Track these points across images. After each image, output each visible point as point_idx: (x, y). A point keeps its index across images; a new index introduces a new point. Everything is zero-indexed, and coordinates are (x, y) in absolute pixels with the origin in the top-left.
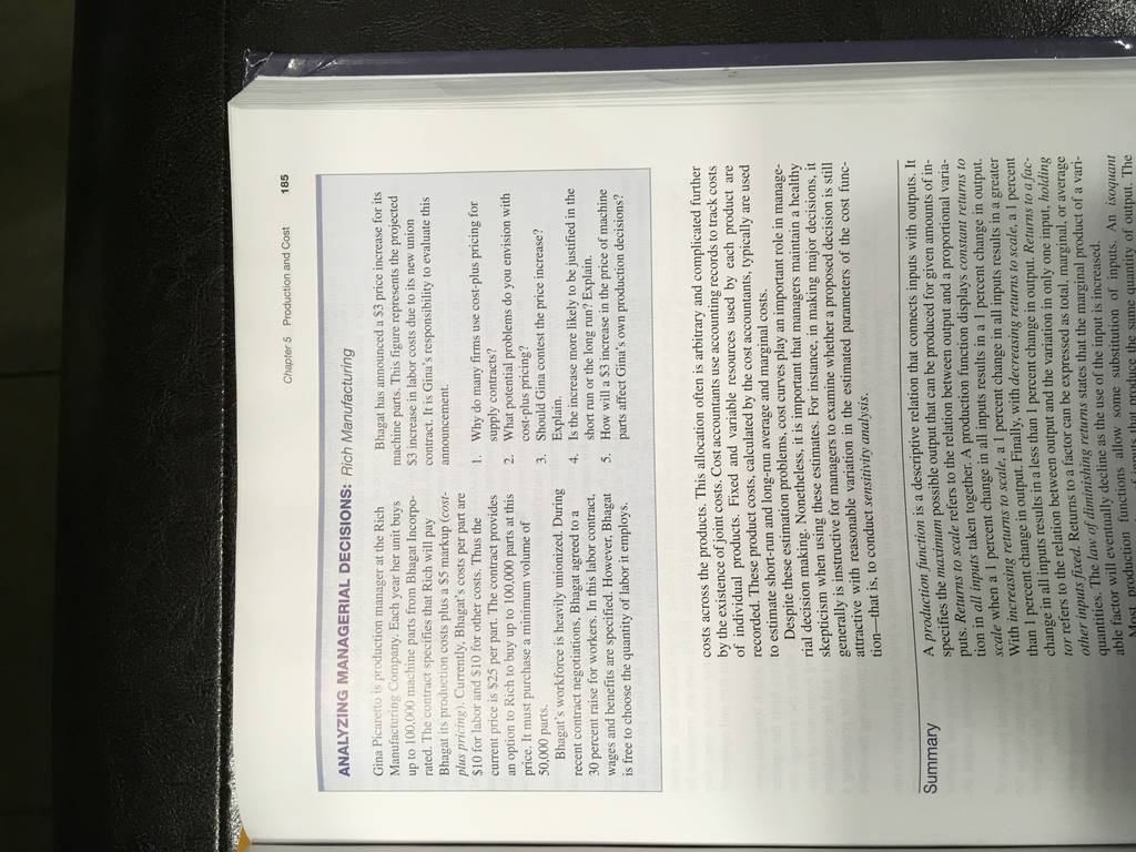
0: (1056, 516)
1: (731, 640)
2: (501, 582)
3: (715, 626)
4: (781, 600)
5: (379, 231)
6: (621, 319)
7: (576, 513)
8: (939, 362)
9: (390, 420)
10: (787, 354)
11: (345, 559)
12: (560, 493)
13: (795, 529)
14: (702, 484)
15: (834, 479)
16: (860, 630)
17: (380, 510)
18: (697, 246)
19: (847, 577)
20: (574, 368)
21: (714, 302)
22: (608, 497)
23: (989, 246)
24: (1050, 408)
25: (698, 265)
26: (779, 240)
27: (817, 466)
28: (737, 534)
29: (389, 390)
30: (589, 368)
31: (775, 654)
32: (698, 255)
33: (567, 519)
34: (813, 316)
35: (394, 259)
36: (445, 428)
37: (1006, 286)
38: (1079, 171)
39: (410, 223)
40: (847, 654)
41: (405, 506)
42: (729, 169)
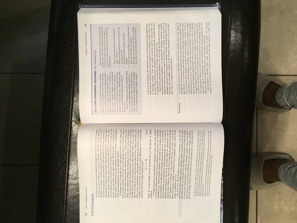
0: (198, 74)
1: (152, 92)
2: (118, 85)
3: (149, 90)
4: (159, 87)
5: (100, 33)
6: (136, 46)
7: (129, 75)
8: (182, 52)
9: (102, 61)
10: (160, 51)
11: (95, 81)
12: (127, 72)
13: (161, 77)
14: (148, 70)
15: (167, 69)
16: (170, 91)
17: (100, 74)
18: (147, 35)
19: (168, 83)
20: (129, 53)
21: (150, 43)
22: (134, 72)
23: (189, 35)
24: (198, 59)
25: (147, 38)
26: (159, 34)
27: (164, 68)
28: (153, 77)
29: (101, 57)
30: (131, 54)
31: (158, 94)
32: (147, 37)
33: (128, 75)
34: (164, 46)
35: (102, 37)
36: (110, 62)
37: (191, 41)
38: (202, 24)
39: (104, 31)
40: (168, 94)
41: (104, 74)
42: (152, 24)
